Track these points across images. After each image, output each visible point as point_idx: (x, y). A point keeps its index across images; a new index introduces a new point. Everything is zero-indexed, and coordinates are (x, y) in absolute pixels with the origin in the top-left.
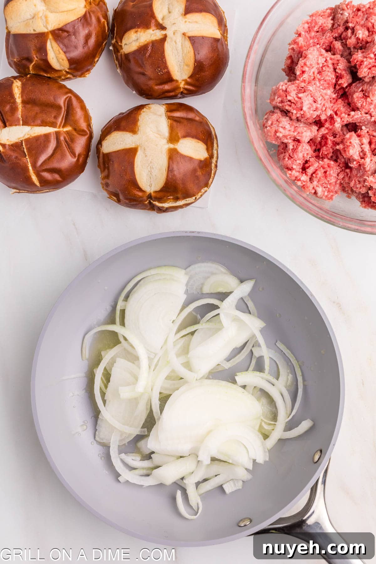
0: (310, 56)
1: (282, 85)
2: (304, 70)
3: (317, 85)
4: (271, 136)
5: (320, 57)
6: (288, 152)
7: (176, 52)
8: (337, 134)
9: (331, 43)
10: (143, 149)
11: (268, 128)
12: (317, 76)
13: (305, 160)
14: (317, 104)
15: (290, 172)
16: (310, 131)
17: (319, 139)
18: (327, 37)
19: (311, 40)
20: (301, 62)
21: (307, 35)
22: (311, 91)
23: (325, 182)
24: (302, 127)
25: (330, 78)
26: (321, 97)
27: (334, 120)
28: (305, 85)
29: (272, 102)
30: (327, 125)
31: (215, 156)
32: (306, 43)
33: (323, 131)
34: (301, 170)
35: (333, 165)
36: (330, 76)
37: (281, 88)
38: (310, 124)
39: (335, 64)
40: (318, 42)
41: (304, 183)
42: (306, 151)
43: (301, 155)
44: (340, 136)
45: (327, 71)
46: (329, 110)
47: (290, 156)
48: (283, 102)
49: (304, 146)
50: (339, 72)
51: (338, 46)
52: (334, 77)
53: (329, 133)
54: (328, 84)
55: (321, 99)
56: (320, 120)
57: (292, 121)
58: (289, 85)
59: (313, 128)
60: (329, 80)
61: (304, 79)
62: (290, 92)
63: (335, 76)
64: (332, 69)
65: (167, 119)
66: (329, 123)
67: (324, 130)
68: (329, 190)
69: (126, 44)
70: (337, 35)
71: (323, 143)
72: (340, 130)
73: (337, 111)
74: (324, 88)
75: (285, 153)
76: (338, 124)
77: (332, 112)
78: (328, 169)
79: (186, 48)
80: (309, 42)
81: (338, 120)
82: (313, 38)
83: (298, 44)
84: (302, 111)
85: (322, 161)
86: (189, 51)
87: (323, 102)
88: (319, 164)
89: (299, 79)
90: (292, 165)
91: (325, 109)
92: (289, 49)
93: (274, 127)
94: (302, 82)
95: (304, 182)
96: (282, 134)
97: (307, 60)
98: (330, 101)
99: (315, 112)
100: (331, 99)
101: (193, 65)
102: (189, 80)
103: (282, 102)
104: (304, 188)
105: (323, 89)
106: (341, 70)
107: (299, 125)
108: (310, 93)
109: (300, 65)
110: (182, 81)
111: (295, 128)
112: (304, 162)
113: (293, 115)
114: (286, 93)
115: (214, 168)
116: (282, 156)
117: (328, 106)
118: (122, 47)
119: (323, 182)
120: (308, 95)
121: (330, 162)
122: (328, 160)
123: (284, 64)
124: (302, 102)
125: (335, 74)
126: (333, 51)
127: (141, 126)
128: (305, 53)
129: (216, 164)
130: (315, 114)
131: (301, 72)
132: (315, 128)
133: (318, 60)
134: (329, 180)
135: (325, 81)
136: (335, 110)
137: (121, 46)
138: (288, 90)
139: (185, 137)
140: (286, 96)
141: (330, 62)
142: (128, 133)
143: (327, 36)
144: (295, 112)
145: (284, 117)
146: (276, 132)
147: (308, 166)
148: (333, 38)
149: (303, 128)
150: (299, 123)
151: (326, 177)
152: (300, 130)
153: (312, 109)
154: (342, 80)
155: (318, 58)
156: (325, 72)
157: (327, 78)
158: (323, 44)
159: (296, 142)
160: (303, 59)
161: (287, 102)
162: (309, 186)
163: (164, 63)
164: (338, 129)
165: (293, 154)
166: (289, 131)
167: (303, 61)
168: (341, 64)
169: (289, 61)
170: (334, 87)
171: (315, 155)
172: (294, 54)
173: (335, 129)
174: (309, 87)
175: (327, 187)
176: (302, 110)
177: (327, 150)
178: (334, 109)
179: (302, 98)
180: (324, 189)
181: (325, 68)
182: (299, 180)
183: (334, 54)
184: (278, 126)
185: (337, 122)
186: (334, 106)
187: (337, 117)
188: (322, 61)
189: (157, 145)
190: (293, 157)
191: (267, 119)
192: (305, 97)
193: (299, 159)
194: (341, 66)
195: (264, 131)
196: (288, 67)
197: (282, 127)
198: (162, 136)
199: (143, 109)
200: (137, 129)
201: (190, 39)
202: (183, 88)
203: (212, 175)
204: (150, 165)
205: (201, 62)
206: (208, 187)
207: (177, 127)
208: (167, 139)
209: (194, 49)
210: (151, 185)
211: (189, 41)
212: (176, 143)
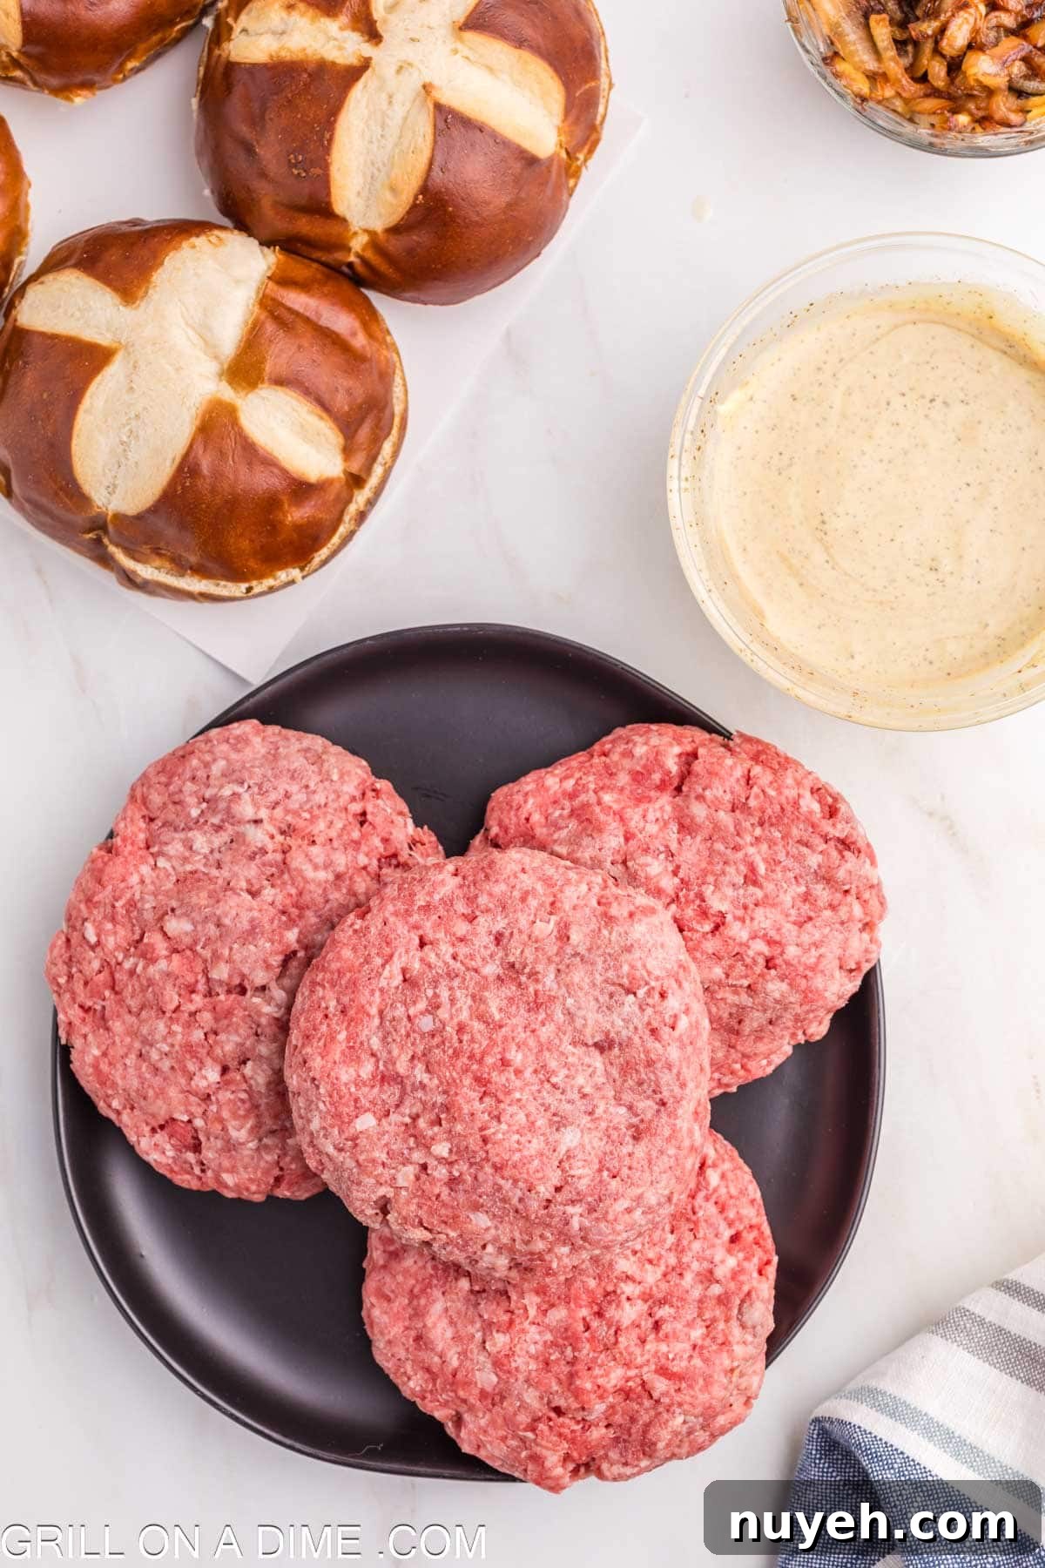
7: (380, 132)
10: (132, 363)
31: (373, 481)
65: (252, 301)
69: (242, 31)
79: (414, 132)
86: (415, 148)
101: (411, 200)
102: (382, 237)
110: (360, 232)
115: (350, 520)
127: (157, 289)
129: (362, 509)
139: (279, 382)
142: (108, 290)
163: (324, 147)
189: (178, 370)
198: (210, 347)
199: (198, 236)
200: (141, 293)
201: (437, 112)
202: (358, 255)
203: (336, 540)
204: (134, 423)
205: (442, 200)
206: (305, 573)
207: (270, 341)
208: (222, 364)
209: (433, 150)
210: (112, 489)
211: (432, 115)
212: (244, 388)
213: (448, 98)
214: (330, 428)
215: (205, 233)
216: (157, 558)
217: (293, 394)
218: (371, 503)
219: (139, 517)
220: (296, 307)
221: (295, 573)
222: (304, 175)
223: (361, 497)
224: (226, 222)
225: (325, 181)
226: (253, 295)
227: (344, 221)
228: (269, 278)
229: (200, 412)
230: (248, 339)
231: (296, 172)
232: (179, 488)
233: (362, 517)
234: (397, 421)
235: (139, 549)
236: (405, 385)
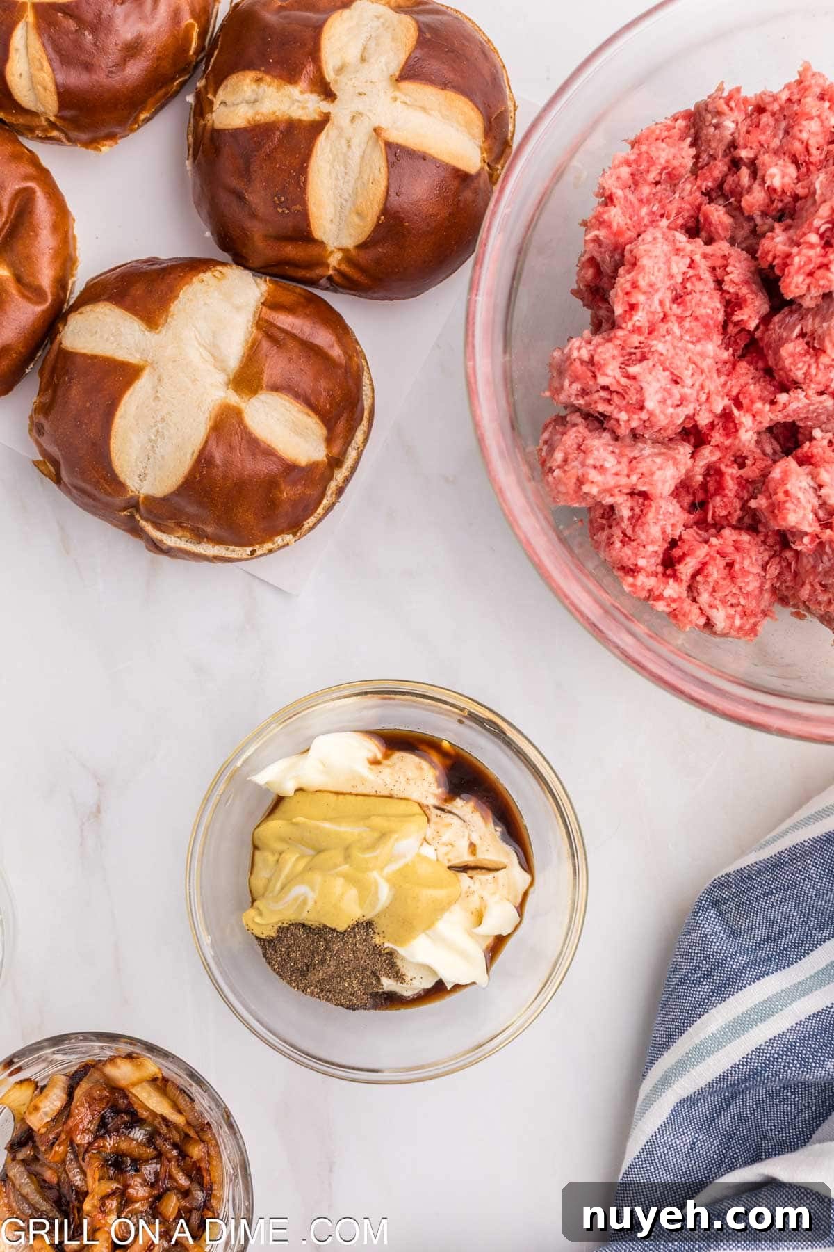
0: (645, 261)
1: (579, 349)
2: (633, 301)
3: (674, 333)
4: (567, 493)
5: (674, 258)
6: (618, 524)
7: (344, 171)
8: (746, 458)
9: (699, 208)
10: (157, 377)
11: (557, 473)
12: (671, 309)
13: (669, 540)
14: (683, 386)
15: (630, 580)
16: (674, 465)
17: (700, 478)
18: (685, 193)
19: (641, 207)
20: (624, 280)
21: (631, 197)
22: (662, 354)
23: (731, 592)
24: (649, 456)
25: (709, 311)
26: (692, 366)
27: (733, 421)
28: (642, 338)
29: (556, 397)
30: (717, 437)
31: (349, 462)
32: (631, 218)
33: (708, 455)
34: (660, 569)
35: (749, 543)
36: (709, 305)
37: (575, 354)
38: (671, 440)
39: (717, 269)
40: (663, 212)
41: (674, 606)
42: (669, 518)
43: (655, 531)
44: (755, 460)
45: (697, 291)
46: (719, 399)
47: (625, 534)
48: (587, 394)
49: (661, 507)
50: (732, 290)
51: (719, 216)
52: (719, 306)
53: (724, 457)
54: (706, 326)
55: (690, 372)
56: (696, 426)
57: (618, 443)
58: (598, 346)
59: (679, 453)
60: (708, 316)
61: (638, 324)
62: (605, 364)
63: (721, 302)
64: (712, 285)
65: (250, 324)
66: (721, 431)
67: (710, 453)
68: (745, 612)
69: (223, 103)
70: (710, 184)
71: (712, 487)
72: (752, 445)
73: (741, 397)
74: (694, 339)
75: (610, 527)
76: (746, 431)
77: (727, 401)
78: (737, 557)
79: (371, 167)
80: (638, 215)
81: (747, 420)
82: (648, 202)
83: (609, 226)
84: (645, 411)
85: (718, 535)
86: (374, 179)
87: (699, 379)
88: (710, 546)
89: (624, 325)
90: (636, 560)
91: (708, 399)
92: (586, 241)
93: (573, 468)
94: (632, 332)
95: (674, 601)
96: (598, 486)
97: (639, 273)
98: (717, 370)
99: (679, 409)
100: (719, 366)
101: (375, 220)
102: (353, 252)
103: (584, 392)
104: (675, 617)
105: (692, 342)
106: (736, 284)
107: (642, 449)
108: (660, 360)
109: (622, 290)
110: (335, 250)
111: (630, 462)
112: (666, 545)
113: (620, 425)
114: (593, 369)
115: (332, 494)
116: (602, 536)
117: (712, 388)
118: (212, 107)
119: (727, 593)
120: (654, 366)
121: (740, 538)
122: (733, 531)
123: (576, 278)
124: (642, 388)
125: (721, 295)
126: (706, 232)
127: (175, 317)
128: (631, 251)
129: (340, 485)
130: (681, 414)
131: (627, 308)
132: (685, 450)
133: (669, 269)
134: (743, 584)
135: (697, 319)
136: (734, 393)
137: (211, 103)
138: (596, 358)
139: (275, 388)
140: (594, 377)
141: (703, 265)
142: (136, 318)
143: (683, 190)
144: (623, 416)
145: (596, 434)
146: (580, 482)
147: (681, 554)
148: (703, 193)
149: (653, 461)
150: (640, 445)
151: (733, 578)
152: (643, 467)
153: (669, 402)
154: (742, 312)
155: (668, 261)
156: (694, 294)
157: (701, 311)
158: (678, 214)
159: (636, 497)
160: (629, 272)
161: (598, 391)
162: (687, 611)
163: (301, 187)
164: (747, 444)
165: (634, 530)
166: (617, 474)
167: (629, 277)
168: (734, 266)
169: (590, 273)
170: (721, 331)
171: (695, 520)
172: (601, 252)
173: (741, 445)
174: (654, 342)
175: (739, 604)
176: (642, 408)
177: (726, 506)
178: (730, 390)
179: (640, 378)
180: (731, 611)
181: (692, 283)
182: (660, 597)
183: (709, 241)
184: (583, 464)
185: (744, 426)
186: (729, 383)
187: (742, 413)
188: (679, 266)
189: (194, 381)
190: (636, 537)
191: (551, 446)
192: (647, 371)
193: (653, 542)
194: (737, 272)
195: (548, 482)
196: (587, 286)
197: (595, 467)
198: (219, 361)
199: (204, 272)
200: (162, 321)
201: (388, 149)
202: (335, 269)
203: (320, 510)
204: (160, 425)
205: (399, 217)
206: (297, 538)
207: (266, 356)
208: (228, 375)
209: (388, 180)
210: (143, 477)
211: (384, 151)
212: (247, 395)
213: (395, 136)
214: (316, 422)
215: (210, 269)
216: (179, 529)
217: (285, 397)
218: (347, 480)
219: (165, 499)
220: (285, 327)
221: (289, 538)
222: (287, 212)
223: (340, 475)
224: (226, 257)
225: (305, 215)
226: (251, 318)
227: (321, 244)
228: (263, 304)
229: (213, 415)
230: (248, 355)
231: (280, 210)
232: (198, 476)
233: (340, 491)
234: (366, 413)
235: (165, 523)
236: (372, 384)
